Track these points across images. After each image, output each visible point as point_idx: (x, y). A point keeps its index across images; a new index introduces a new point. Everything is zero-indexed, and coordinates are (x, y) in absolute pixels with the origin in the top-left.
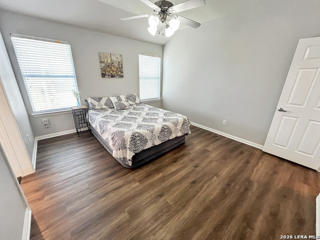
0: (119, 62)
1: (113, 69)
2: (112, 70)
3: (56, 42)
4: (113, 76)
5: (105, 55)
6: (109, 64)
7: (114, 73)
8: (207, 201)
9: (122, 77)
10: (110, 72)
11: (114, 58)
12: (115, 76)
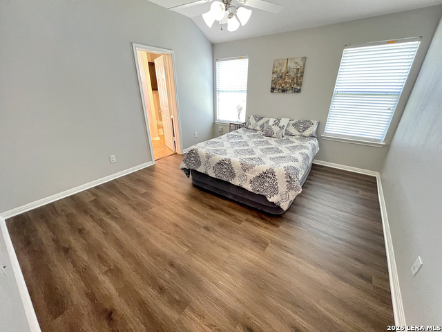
0: (298, 69)
1: (287, 80)
2: (286, 83)
3: (239, 58)
4: (284, 91)
5: (280, 62)
6: (283, 73)
7: (288, 86)
8: (148, 236)
9: (299, 91)
10: (281, 85)
11: (291, 65)
12: (287, 91)
